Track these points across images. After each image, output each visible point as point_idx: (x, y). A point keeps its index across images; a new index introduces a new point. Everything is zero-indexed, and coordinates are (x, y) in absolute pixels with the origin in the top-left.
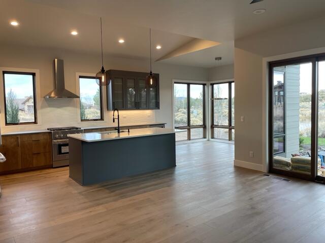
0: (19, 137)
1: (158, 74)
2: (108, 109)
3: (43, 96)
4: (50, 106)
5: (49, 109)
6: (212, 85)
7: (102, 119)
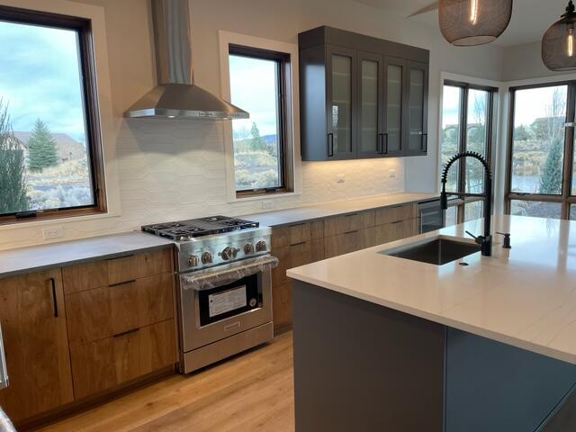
0: (57, 276)
1: (428, 52)
2: (305, 157)
3: (122, 110)
4: (145, 147)
5: (141, 159)
6: (513, 90)
7: (285, 185)
